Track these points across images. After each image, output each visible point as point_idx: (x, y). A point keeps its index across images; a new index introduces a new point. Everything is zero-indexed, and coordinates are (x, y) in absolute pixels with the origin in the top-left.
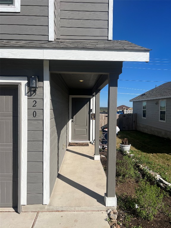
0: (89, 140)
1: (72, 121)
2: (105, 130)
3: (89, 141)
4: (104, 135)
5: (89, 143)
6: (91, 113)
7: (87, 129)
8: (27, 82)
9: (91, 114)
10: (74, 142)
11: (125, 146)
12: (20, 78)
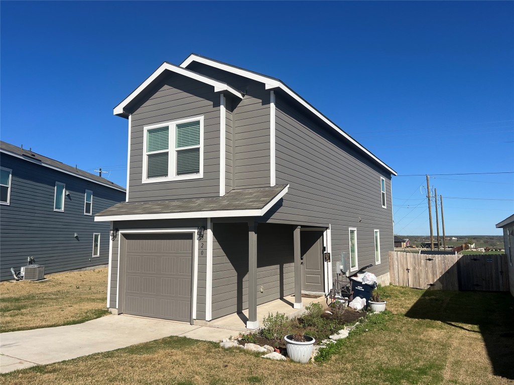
2: (352, 278)
3: (324, 293)
8: (197, 230)
9: (325, 253)
10: (304, 292)
12: (194, 228)
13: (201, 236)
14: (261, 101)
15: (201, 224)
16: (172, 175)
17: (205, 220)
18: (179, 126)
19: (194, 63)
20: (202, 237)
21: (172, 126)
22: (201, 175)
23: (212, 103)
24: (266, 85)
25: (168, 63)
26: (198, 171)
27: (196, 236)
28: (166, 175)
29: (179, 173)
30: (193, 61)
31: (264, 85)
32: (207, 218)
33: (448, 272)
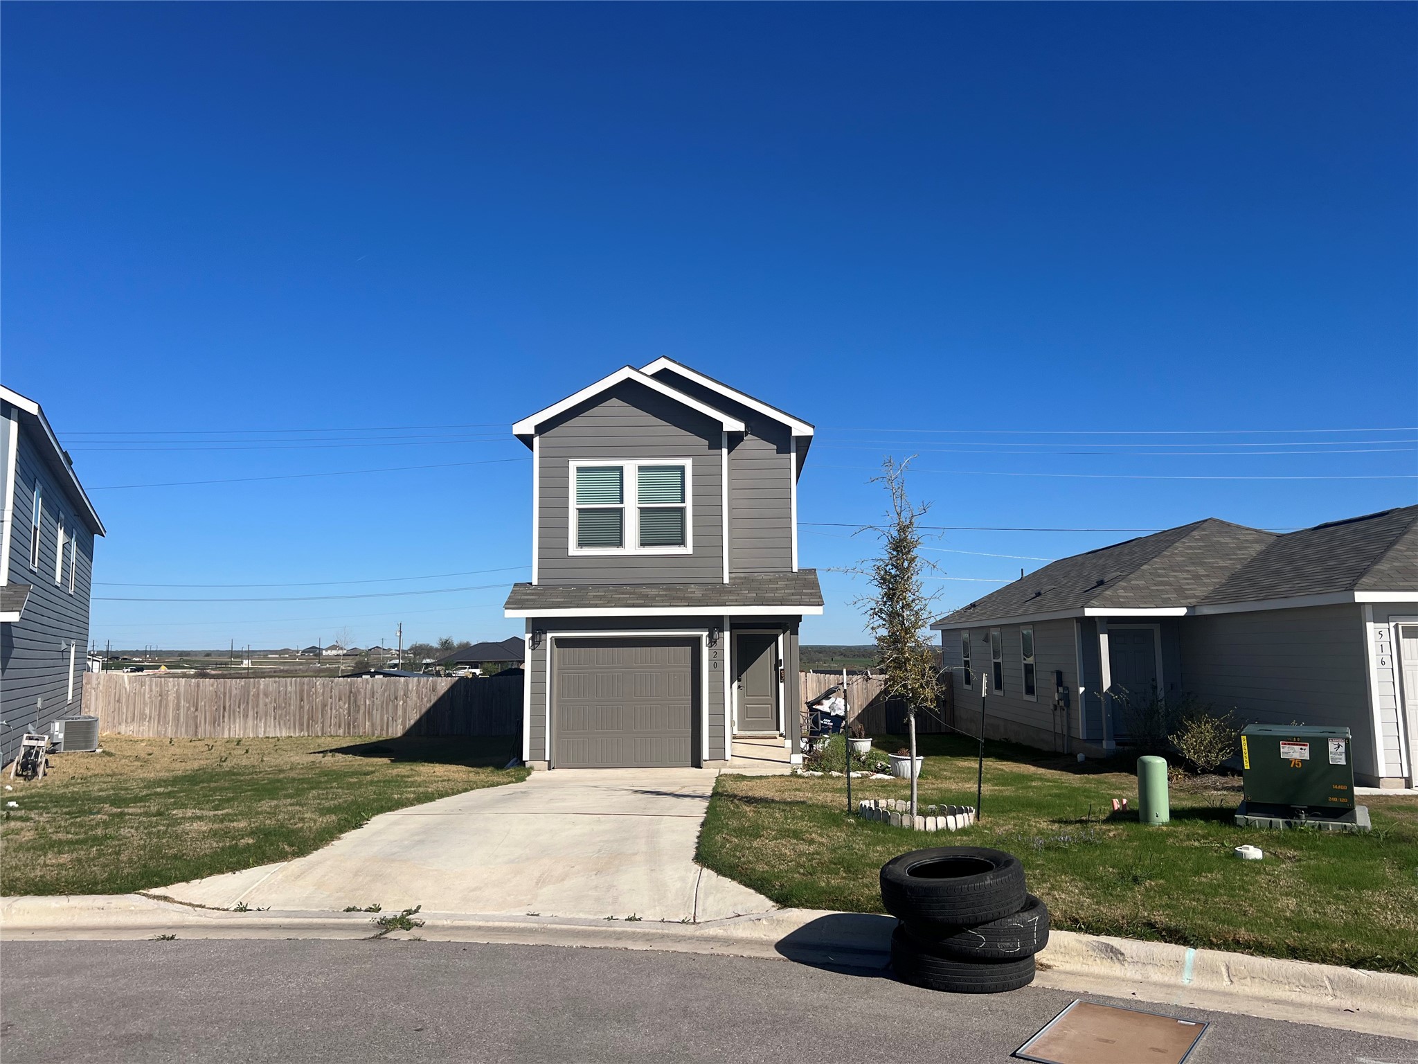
0: (778, 729)
1: (739, 687)
2: (814, 707)
3: (778, 732)
4: (812, 717)
5: (778, 736)
6: (780, 668)
7: (771, 705)
8: (708, 633)
9: (781, 670)
10: (743, 733)
11: (857, 741)
12: (703, 629)
13: (712, 641)
14: (775, 447)
15: (714, 624)
16: (631, 545)
17: (720, 618)
18: (641, 469)
19: (665, 370)
20: (715, 642)
21: (630, 467)
22: (688, 549)
23: (707, 442)
24: (793, 430)
25: (631, 367)
26: (682, 542)
27: (705, 641)
28: (620, 543)
29: (643, 544)
30: (665, 369)
31: (789, 429)
32: (723, 616)
33: (871, 704)
